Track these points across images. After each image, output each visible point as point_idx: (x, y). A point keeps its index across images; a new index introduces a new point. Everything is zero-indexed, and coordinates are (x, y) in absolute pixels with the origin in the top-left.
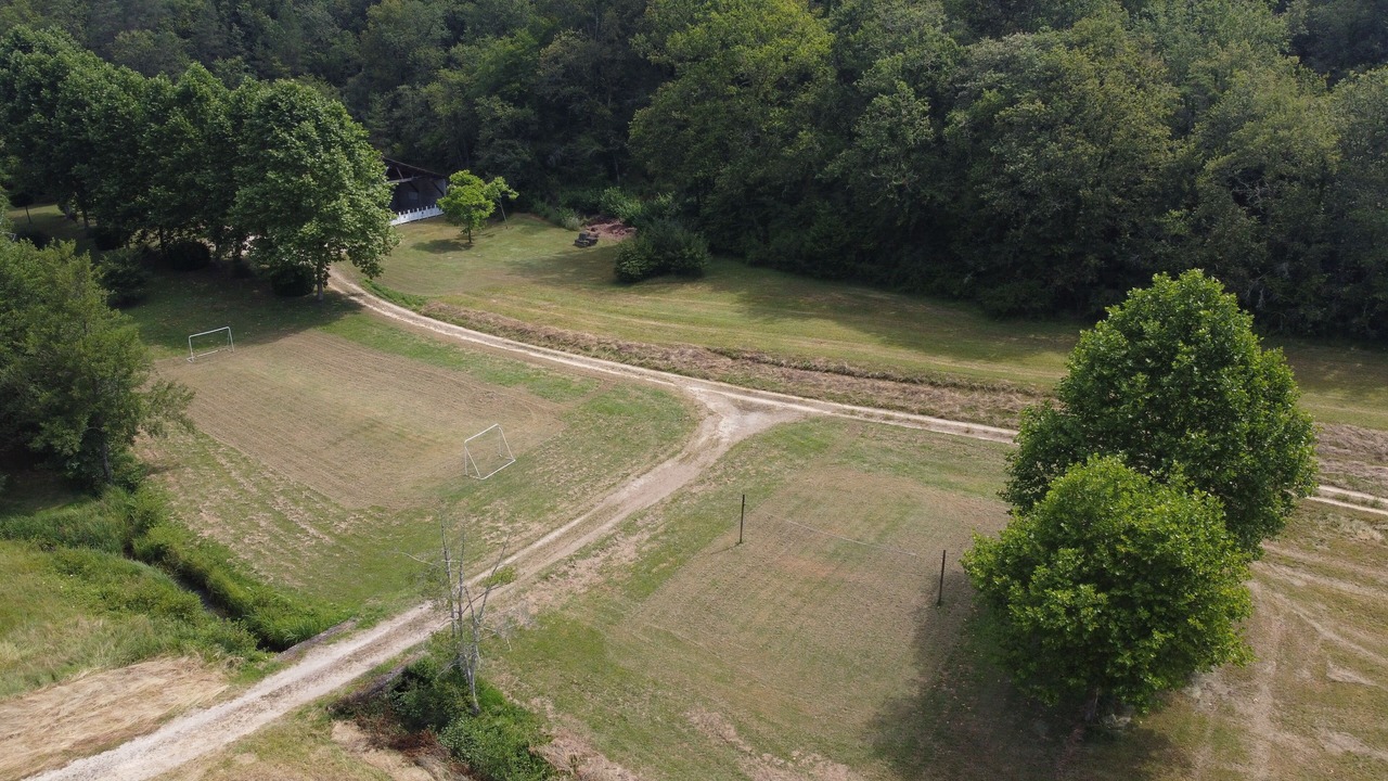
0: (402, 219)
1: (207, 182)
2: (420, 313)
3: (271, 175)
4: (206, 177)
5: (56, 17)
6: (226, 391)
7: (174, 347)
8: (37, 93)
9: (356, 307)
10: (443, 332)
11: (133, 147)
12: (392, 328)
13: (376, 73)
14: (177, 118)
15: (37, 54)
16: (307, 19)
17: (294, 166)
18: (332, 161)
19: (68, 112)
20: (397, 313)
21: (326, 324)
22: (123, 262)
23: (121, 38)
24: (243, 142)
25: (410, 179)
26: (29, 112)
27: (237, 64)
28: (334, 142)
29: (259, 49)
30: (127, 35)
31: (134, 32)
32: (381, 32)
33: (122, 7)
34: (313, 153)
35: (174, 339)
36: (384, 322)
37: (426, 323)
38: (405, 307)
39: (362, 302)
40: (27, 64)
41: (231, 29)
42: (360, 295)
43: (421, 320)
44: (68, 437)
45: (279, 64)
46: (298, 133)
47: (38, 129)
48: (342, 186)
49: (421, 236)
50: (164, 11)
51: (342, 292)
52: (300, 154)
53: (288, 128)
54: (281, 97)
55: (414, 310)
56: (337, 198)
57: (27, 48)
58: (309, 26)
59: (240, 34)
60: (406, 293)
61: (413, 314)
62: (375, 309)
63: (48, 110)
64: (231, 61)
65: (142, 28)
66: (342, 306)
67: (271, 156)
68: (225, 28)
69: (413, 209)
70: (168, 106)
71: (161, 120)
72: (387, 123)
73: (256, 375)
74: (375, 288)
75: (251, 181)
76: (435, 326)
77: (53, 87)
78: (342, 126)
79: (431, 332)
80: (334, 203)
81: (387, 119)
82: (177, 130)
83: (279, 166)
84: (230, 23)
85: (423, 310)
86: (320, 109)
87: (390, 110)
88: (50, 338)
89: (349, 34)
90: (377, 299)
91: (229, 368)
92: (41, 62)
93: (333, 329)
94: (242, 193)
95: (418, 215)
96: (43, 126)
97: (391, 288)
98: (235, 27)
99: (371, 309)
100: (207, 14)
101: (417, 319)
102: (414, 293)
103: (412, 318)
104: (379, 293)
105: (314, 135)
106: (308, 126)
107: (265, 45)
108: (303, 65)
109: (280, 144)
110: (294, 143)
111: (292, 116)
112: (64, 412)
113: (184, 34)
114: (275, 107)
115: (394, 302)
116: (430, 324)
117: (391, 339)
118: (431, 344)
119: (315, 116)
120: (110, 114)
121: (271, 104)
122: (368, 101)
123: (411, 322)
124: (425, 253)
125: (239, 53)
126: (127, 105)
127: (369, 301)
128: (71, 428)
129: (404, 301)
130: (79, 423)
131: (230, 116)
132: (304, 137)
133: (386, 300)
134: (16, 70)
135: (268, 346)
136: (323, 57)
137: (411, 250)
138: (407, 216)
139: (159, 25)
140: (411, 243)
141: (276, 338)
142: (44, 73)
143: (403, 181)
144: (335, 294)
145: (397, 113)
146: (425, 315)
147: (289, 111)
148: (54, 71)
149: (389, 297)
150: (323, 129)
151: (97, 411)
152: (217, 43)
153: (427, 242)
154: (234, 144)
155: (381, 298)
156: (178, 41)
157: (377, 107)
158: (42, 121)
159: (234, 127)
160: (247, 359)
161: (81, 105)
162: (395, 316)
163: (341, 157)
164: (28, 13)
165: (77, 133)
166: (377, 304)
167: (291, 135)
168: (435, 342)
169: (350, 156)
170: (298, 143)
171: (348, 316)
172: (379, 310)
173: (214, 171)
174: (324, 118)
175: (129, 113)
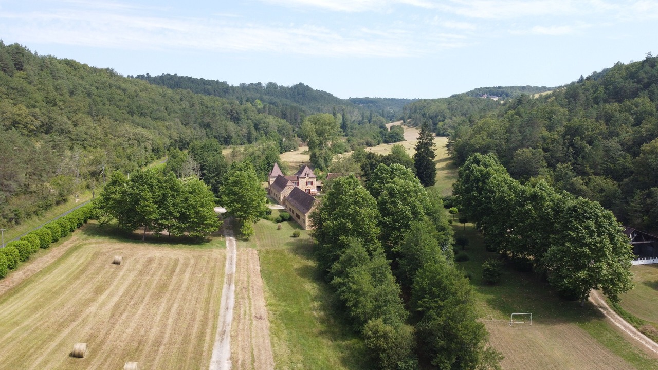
0: (640, 262)
1: (537, 238)
2: (638, 330)
3: (567, 244)
4: (538, 236)
5: (495, 139)
6: (522, 349)
7: (505, 314)
8: (477, 183)
9: (600, 316)
10: (651, 348)
11: (509, 215)
12: (619, 336)
13: (641, 178)
14: (528, 206)
15: (481, 167)
16: (608, 147)
17: (580, 242)
18: (601, 242)
19: (487, 194)
20: (624, 326)
21: (582, 322)
22: (493, 266)
23: (518, 151)
24: (558, 223)
25: (649, 242)
26: (472, 190)
27: (567, 167)
28: (604, 232)
29: (580, 159)
30: (521, 150)
31: (524, 149)
32: (647, 159)
33: (522, 137)
34: (591, 236)
35: (506, 309)
36: (615, 330)
37: (641, 337)
38: (630, 323)
39: (605, 312)
40: (476, 171)
41: (568, 149)
42: (605, 309)
43: (638, 335)
44: (446, 365)
45: (588, 168)
46: (585, 226)
47: (474, 198)
48: (604, 255)
49: (649, 276)
50: (540, 139)
51: (595, 304)
52: (584, 237)
53: (581, 221)
54: (580, 206)
55: (635, 327)
56: (600, 261)
57: (478, 164)
58: (608, 151)
59: (572, 152)
60: (632, 314)
61: (634, 329)
62: (612, 319)
63: (479, 192)
64: (565, 165)
65: (528, 147)
66: (594, 313)
67: (570, 234)
68: (565, 149)
69: (648, 257)
70: (527, 199)
71: (522, 205)
72: (642, 206)
73: (538, 344)
74: (614, 306)
75: (556, 244)
76: (646, 342)
77: (484, 182)
78: (610, 224)
79: (642, 345)
80: (598, 264)
81: (642, 204)
82: (528, 211)
83: (572, 240)
84: (569, 146)
85: (641, 329)
86: (600, 214)
87: (645, 199)
88: (449, 318)
89: (629, 156)
90: (614, 313)
91: (527, 335)
92: (482, 170)
93: (585, 327)
94: (552, 249)
95: (651, 261)
96: (476, 197)
97: (624, 309)
98: (571, 148)
99: (609, 319)
100: (558, 143)
101: (635, 334)
102: (637, 316)
103: (632, 332)
104: (616, 310)
105: (593, 228)
106: (592, 224)
107: (583, 158)
108: (601, 169)
109: (575, 229)
110: (582, 230)
111: (584, 216)
112: (447, 351)
113: (546, 150)
114: (576, 211)
115: (624, 318)
116: (643, 339)
117: (617, 343)
118: (641, 355)
119: (597, 217)
120: (502, 199)
121: (574, 209)
122: (633, 193)
123: (631, 334)
124: (650, 289)
125: (570, 161)
126: (509, 196)
127: (609, 313)
128: (448, 360)
129: (630, 319)
130: (452, 359)
131: (553, 209)
132: (587, 228)
133: (619, 315)
134: (472, 172)
135: (549, 327)
136: (612, 166)
137: (642, 285)
138: (643, 261)
139: (536, 146)
140: (642, 280)
141: (554, 323)
142: (482, 175)
143: (644, 242)
144: (591, 304)
145: (649, 201)
146: (642, 332)
147: (583, 214)
148: (485, 175)
149: (621, 314)
150: (599, 225)
151: (460, 355)
152: (561, 155)
153: (653, 281)
154: (553, 224)
155: (616, 313)
156: (543, 153)
157: (637, 197)
158: (476, 195)
159: (554, 215)
160: (537, 332)
161: (493, 192)
162: (622, 328)
163: (607, 241)
164: (485, 137)
165: (487, 203)
166: (613, 317)
167: (581, 226)
168: (644, 354)
169: (612, 241)
170: (584, 231)
171: (594, 321)
172: (613, 321)
173: (541, 233)
174: (601, 220)
175: (509, 199)
